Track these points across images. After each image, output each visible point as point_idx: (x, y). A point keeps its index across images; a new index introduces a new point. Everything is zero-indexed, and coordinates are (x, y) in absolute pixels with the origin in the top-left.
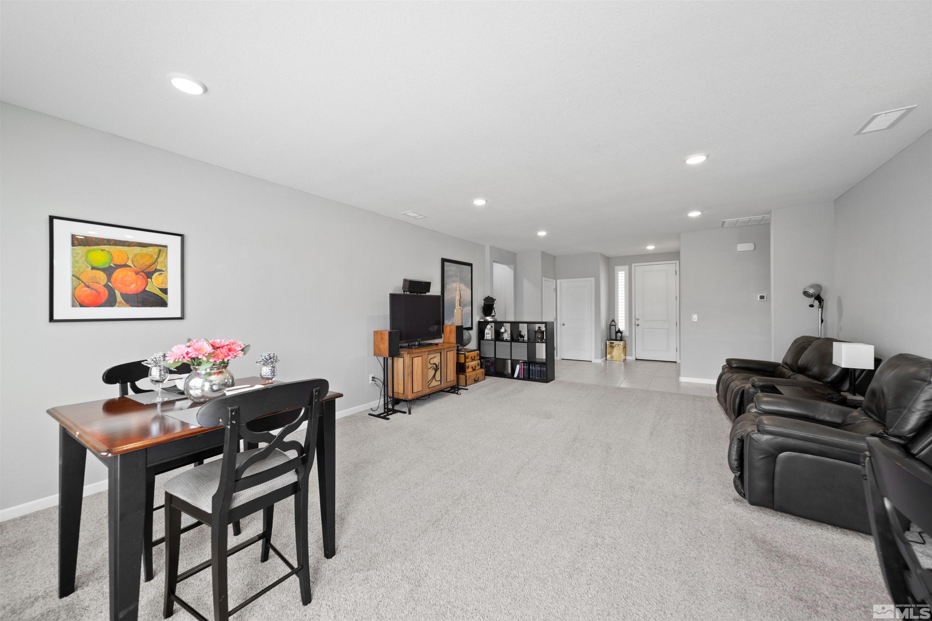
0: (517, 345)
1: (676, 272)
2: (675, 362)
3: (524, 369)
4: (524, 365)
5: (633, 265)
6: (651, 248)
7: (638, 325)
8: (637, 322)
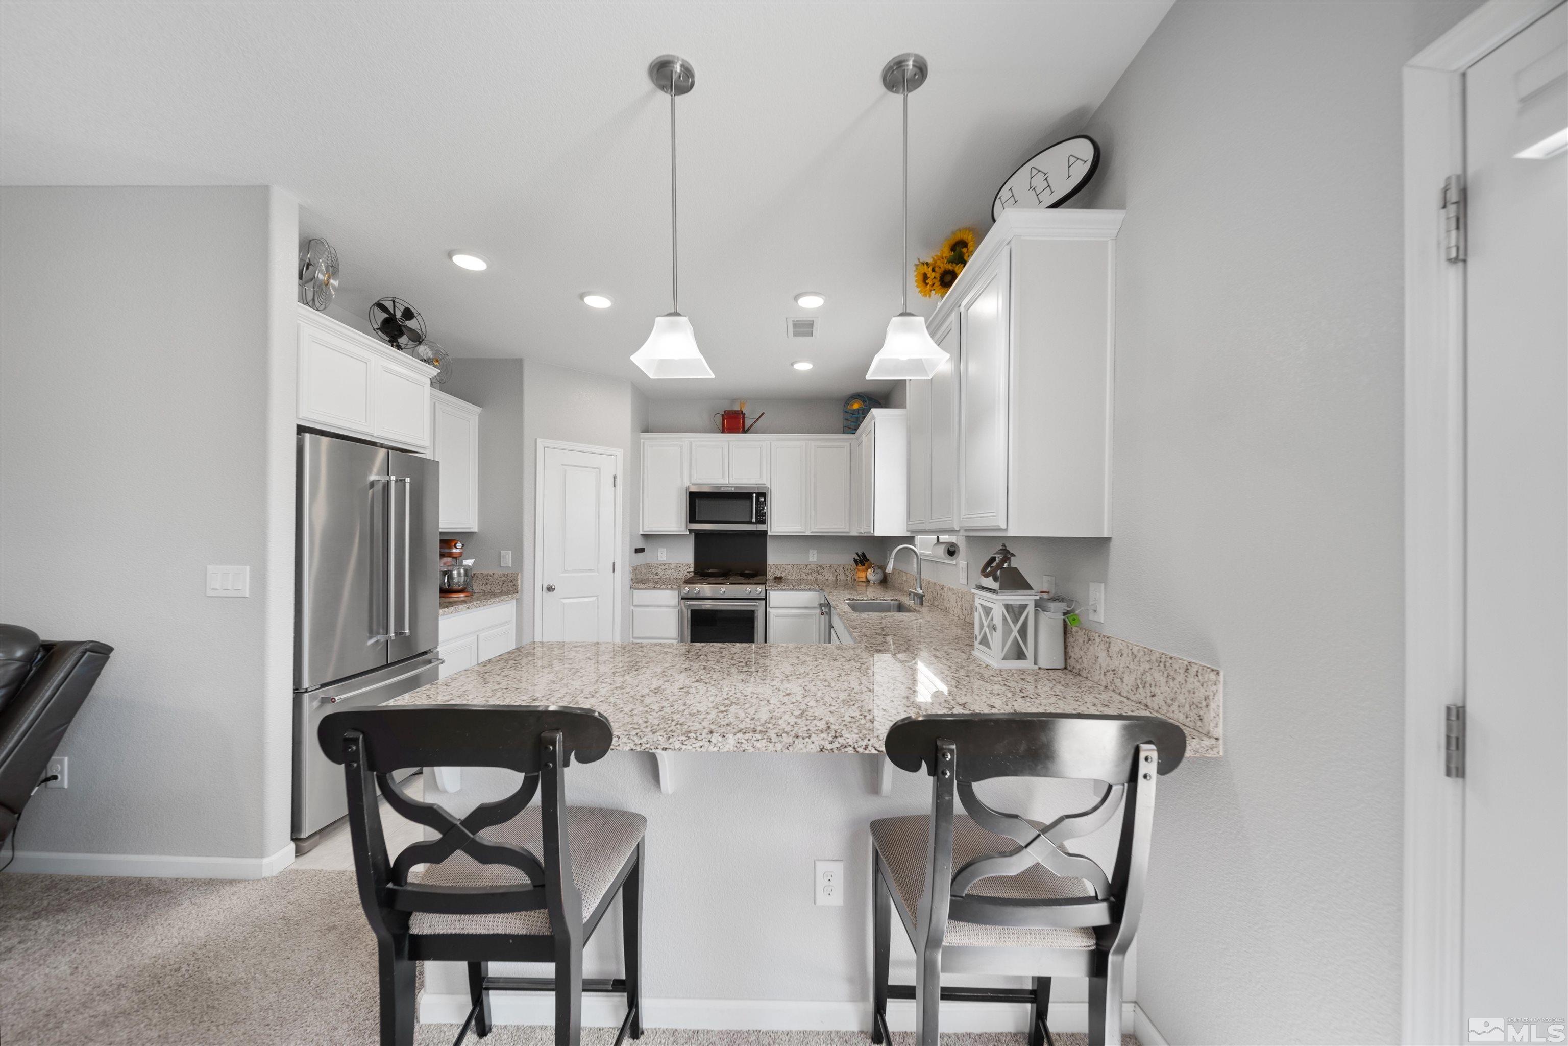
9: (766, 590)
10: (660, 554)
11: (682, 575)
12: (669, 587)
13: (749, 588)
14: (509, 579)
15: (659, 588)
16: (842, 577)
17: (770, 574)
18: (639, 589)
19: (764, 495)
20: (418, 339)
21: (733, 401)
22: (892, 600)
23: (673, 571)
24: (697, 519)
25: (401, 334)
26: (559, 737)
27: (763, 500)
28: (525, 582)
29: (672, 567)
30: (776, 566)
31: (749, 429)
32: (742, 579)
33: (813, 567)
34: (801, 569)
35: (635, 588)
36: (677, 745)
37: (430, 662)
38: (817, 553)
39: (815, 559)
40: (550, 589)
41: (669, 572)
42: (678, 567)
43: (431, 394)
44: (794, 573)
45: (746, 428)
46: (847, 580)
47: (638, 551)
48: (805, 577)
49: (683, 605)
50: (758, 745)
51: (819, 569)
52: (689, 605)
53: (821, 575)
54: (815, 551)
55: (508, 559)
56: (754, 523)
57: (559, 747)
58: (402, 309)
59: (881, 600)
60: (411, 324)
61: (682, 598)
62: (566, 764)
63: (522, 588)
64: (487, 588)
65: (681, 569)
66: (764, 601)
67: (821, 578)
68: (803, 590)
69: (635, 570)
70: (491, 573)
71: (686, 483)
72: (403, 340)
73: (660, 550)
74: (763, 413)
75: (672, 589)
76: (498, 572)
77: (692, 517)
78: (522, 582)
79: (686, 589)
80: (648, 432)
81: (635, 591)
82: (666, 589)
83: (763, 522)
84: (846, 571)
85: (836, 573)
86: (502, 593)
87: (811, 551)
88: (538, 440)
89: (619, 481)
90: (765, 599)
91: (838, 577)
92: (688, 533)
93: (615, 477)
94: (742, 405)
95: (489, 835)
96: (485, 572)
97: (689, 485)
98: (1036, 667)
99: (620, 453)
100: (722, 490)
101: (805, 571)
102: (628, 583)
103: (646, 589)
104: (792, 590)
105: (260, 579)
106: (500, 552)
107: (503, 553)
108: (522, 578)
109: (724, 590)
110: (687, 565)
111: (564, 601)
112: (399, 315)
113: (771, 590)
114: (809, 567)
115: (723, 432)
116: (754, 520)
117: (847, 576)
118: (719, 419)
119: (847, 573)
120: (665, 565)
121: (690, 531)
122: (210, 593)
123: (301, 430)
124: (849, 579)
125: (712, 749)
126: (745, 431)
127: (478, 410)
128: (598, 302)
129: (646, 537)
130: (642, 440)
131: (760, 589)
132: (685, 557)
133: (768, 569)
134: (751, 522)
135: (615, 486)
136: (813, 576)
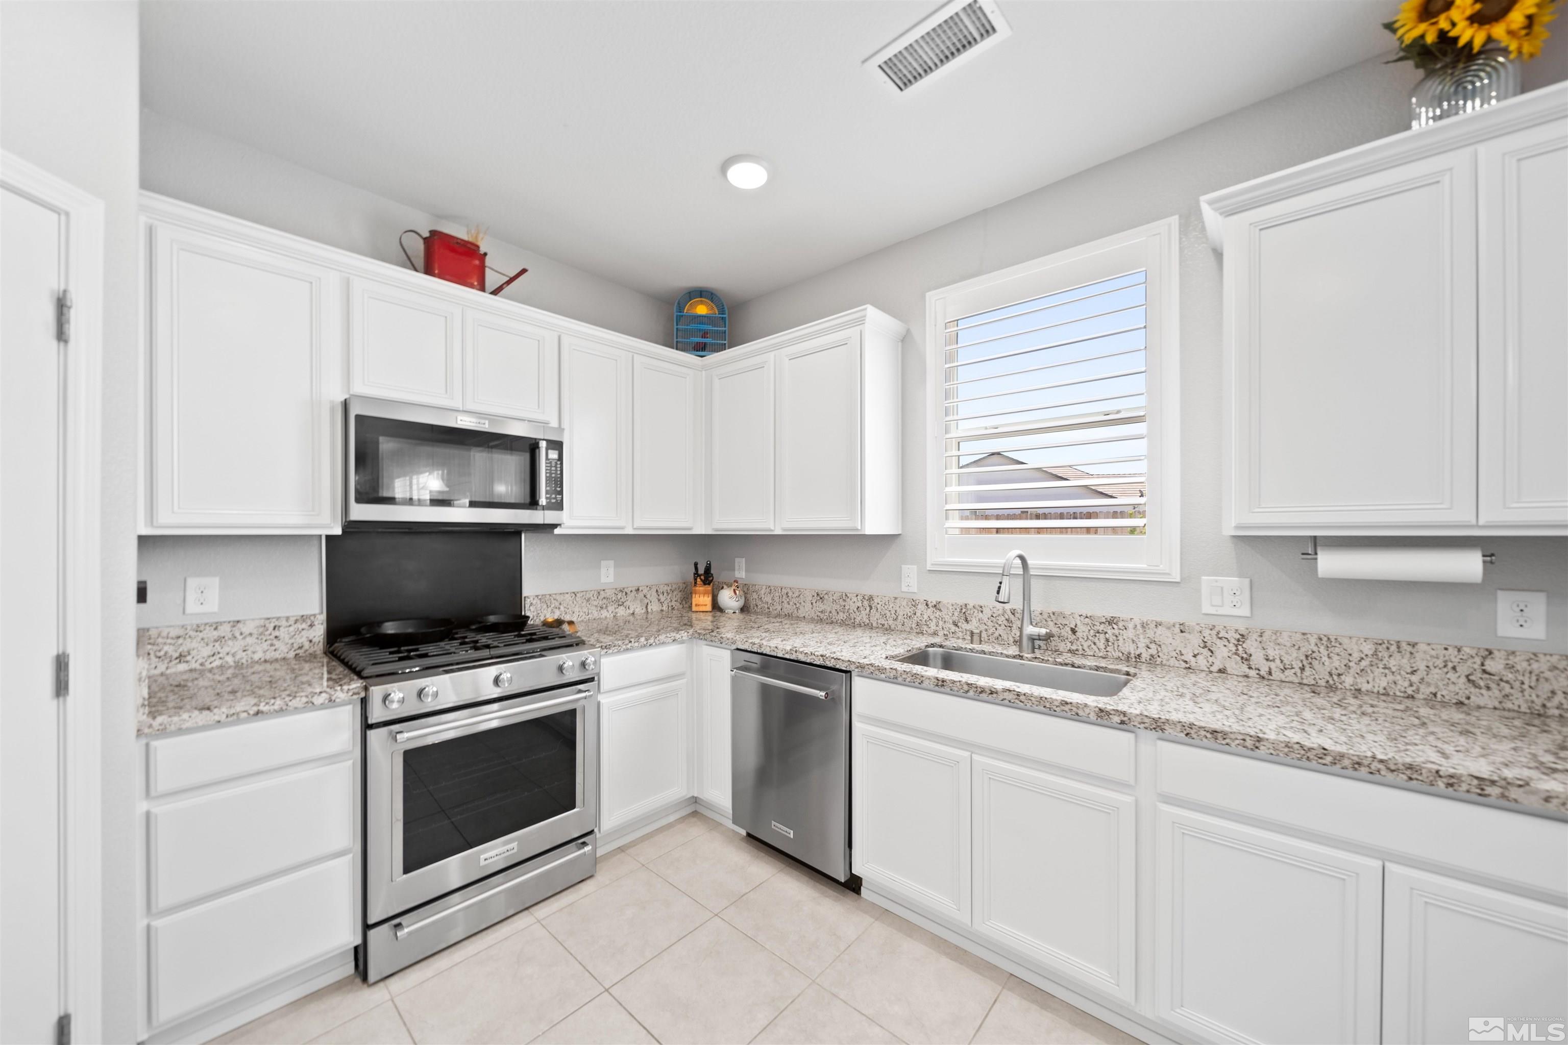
10: (192, 596)
16: (654, 607)
19: (558, 445)
23: (249, 640)
27: (556, 456)
29: (249, 629)
30: (541, 598)
33: (609, 593)
34: (589, 601)
38: (615, 567)
39: (611, 579)
41: (235, 646)
42: (268, 629)
44: (576, 609)
45: (489, 289)
46: (662, 611)
48: (596, 614)
51: (619, 596)
53: (622, 608)
54: (611, 563)
65: (282, 633)
67: (622, 613)
74: (524, 271)
77: (361, 486)
83: (559, 506)
84: (661, 596)
85: (646, 601)
87: (603, 563)
91: (649, 608)
97: (345, 395)
101: (595, 603)
110: (302, 619)
114: (603, 594)
117: (662, 603)
119: (662, 598)
133: (525, 605)
134: (533, 506)
136: (611, 608)
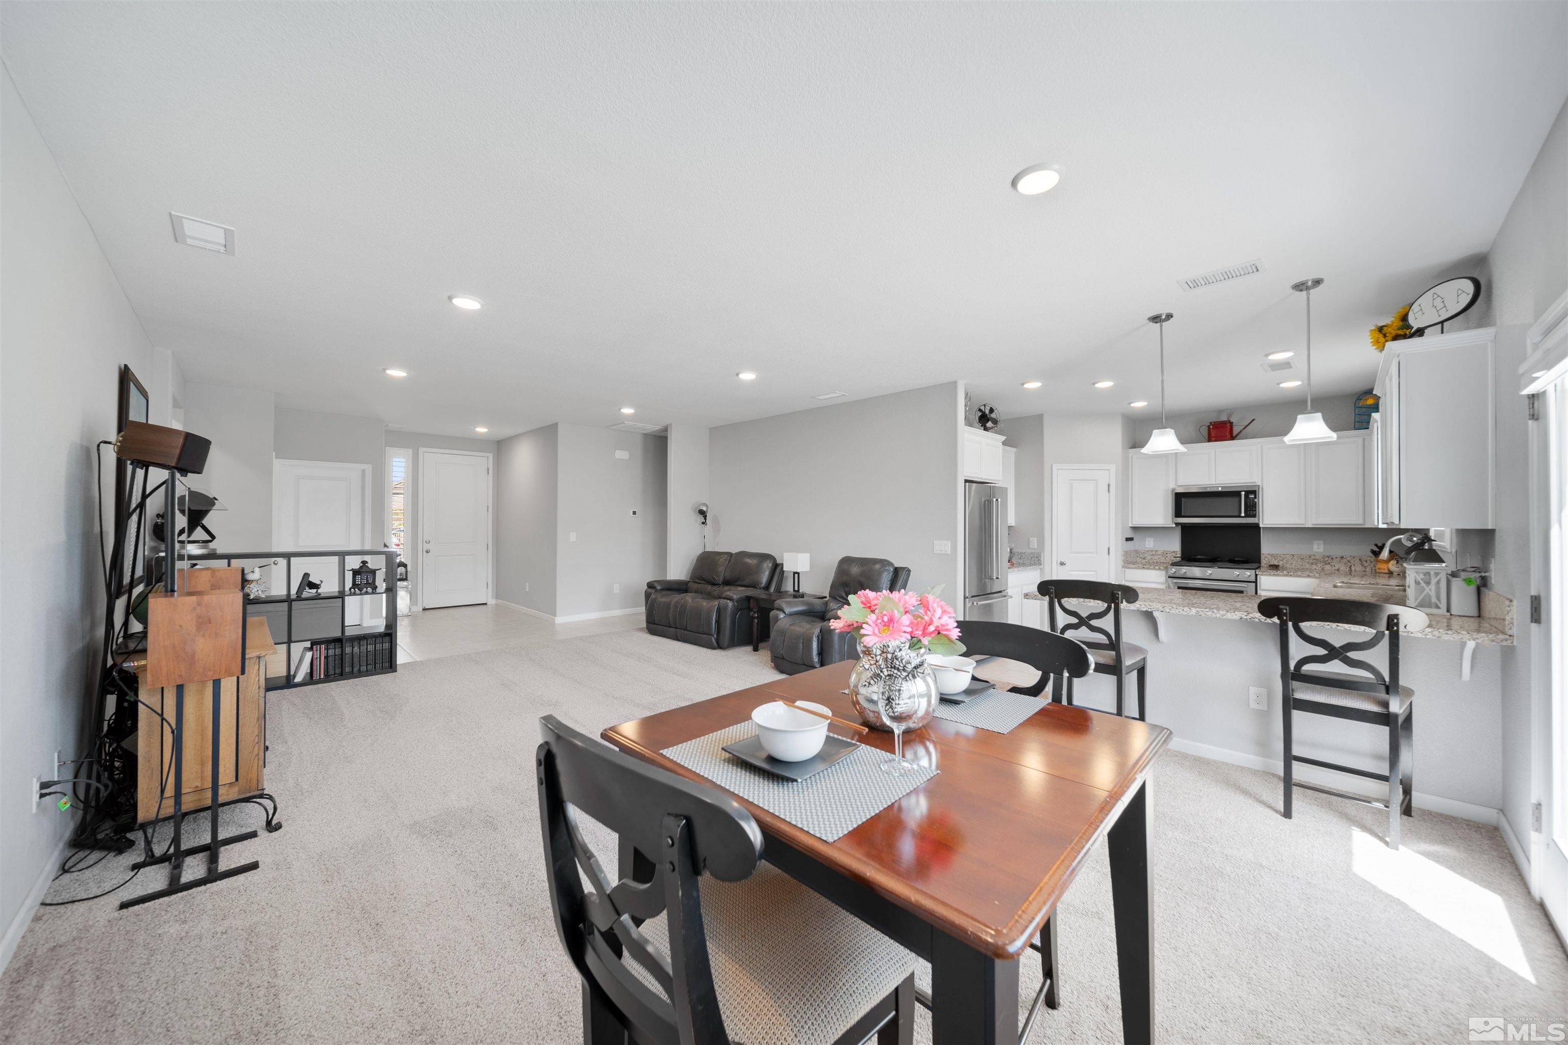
0: (312, 606)
1: (488, 470)
2: (486, 604)
3: (326, 657)
4: (327, 649)
5: (421, 450)
6: (482, 430)
7: (427, 552)
8: (426, 547)
9: (1256, 575)
10: (1147, 543)
11: (1168, 560)
12: (1157, 568)
13: (1237, 572)
14: (1036, 556)
15: (1148, 568)
16: (1357, 568)
17: (1264, 562)
18: (1129, 568)
19: (1254, 492)
20: (995, 422)
21: (1220, 412)
22: (1397, 586)
23: (1160, 556)
24: (1183, 514)
25: (988, 421)
26: (1120, 593)
27: (1253, 496)
28: (1046, 557)
29: (1159, 553)
30: (1271, 555)
31: (1237, 435)
32: (1231, 565)
33: (1318, 557)
34: (1302, 559)
35: (1126, 568)
36: (1168, 610)
37: (1005, 596)
38: (1324, 544)
39: (1321, 550)
40: (1062, 564)
41: (1156, 557)
42: (1165, 554)
43: (1003, 449)
44: (1294, 563)
45: (1235, 433)
46: (1364, 571)
47: (1128, 539)
49: (1170, 583)
50: (1207, 613)
51: (1326, 559)
52: (1176, 583)
53: (1328, 565)
54: (1322, 542)
55: (1034, 543)
56: (1242, 517)
57: (1120, 596)
58: (989, 408)
59: (1383, 585)
60: (993, 415)
61: (1169, 577)
62: (1122, 603)
63: (1044, 563)
64: (1021, 561)
65: (1168, 555)
66: (1254, 584)
67: (1328, 568)
68: (1300, 576)
69: (1126, 554)
70: (1024, 551)
71: (1172, 485)
72: (989, 424)
73: (1147, 539)
74: (1254, 420)
75: (1159, 569)
76: (1029, 551)
77: (1178, 513)
78: (1044, 558)
79: (1173, 570)
80: (1135, 448)
81: (1126, 570)
82: (1154, 569)
83: (1254, 516)
84: (1364, 563)
85: (1349, 564)
86: (1031, 565)
87: (1315, 542)
88: (1053, 466)
89: (1112, 488)
90: (1256, 582)
91: (1353, 568)
92: (1174, 526)
93: (1109, 486)
94: (1230, 415)
95: (1094, 623)
96: (1020, 551)
97: (1174, 487)
98: (1449, 614)
99: (1113, 468)
100: (1208, 490)
101: (1307, 560)
102: (1120, 563)
103: (1136, 568)
104: (1286, 575)
105: (954, 547)
106: (1029, 539)
107: (1031, 539)
108: (1044, 555)
109: (1209, 572)
110: (1174, 552)
111: (1072, 573)
112: (987, 412)
113: (1262, 575)
114: (1313, 557)
115: (1209, 440)
116: (1243, 515)
117: (1365, 567)
118: (1205, 431)
120: (1152, 551)
121: (1177, 524)
122: (935, 552)
123: (966, 481)
124: (1368, 570)
125: (1184, 613)
126: (1232, 438)
127: (1014, 450)
128: (1105, 385)
129: (1135, 529)
130: (1130, 455)
131: (1248, 574)
132: (1174, 545)
133: (1262, 557)
134: (1239, 516)
135: (1109, 492)
136: (1319, 565)
